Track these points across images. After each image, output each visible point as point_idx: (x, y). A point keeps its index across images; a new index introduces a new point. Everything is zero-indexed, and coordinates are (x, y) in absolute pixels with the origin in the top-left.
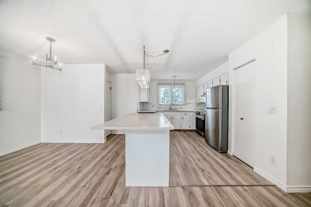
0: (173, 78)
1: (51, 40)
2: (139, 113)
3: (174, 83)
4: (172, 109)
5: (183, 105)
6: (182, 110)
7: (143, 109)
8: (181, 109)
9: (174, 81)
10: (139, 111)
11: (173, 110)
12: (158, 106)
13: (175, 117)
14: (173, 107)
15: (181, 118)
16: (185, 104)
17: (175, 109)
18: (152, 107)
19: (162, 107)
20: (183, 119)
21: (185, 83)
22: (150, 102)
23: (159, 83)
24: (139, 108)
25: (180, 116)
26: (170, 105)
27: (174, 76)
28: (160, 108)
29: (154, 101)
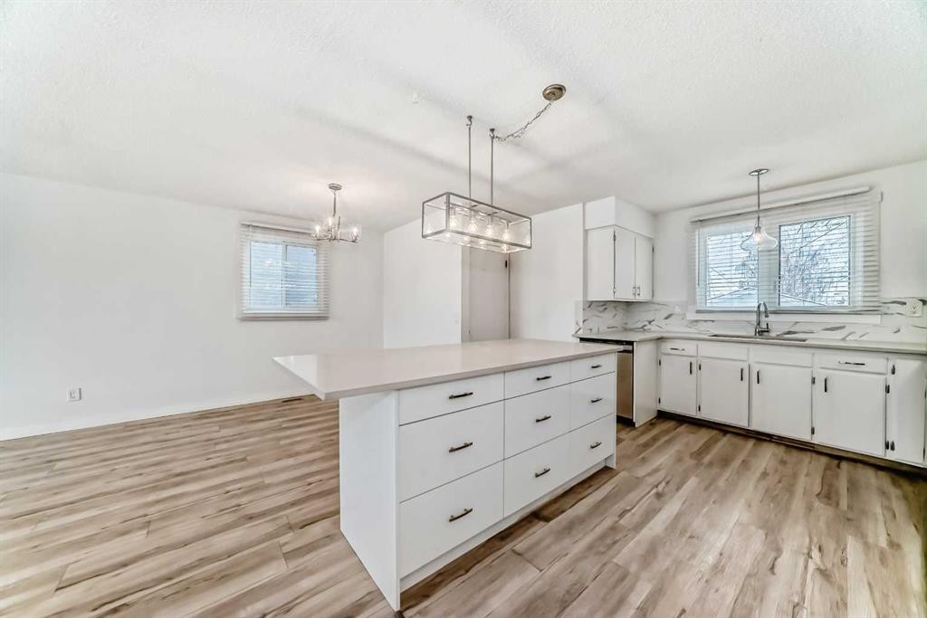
0: (751, 184)
1: (335, 188)
2: (582, 340)
3: (756, 208)
4: (773, 334)
5: (856, 313)
6: (844, 339)
7: (630, 326)
8: (838, 335)
9: (754, 199)
10: (582, 334)
11: (778, 337)
12: (692, 316)
13: (767, 372)
14: (778, 324)
15: (813, 381)
16: (877, 304)
17: (789, 333)
18: (666, 318)
19: (713, 321)
20: (826, 391)
21: (871, 189)
22: (657, 299)
23: (697, 219)
24: (584, 321)
25: (810, 370)
26: (759, 313)
27: (756, 171)
28: (702, 327)
29: (672, 294)
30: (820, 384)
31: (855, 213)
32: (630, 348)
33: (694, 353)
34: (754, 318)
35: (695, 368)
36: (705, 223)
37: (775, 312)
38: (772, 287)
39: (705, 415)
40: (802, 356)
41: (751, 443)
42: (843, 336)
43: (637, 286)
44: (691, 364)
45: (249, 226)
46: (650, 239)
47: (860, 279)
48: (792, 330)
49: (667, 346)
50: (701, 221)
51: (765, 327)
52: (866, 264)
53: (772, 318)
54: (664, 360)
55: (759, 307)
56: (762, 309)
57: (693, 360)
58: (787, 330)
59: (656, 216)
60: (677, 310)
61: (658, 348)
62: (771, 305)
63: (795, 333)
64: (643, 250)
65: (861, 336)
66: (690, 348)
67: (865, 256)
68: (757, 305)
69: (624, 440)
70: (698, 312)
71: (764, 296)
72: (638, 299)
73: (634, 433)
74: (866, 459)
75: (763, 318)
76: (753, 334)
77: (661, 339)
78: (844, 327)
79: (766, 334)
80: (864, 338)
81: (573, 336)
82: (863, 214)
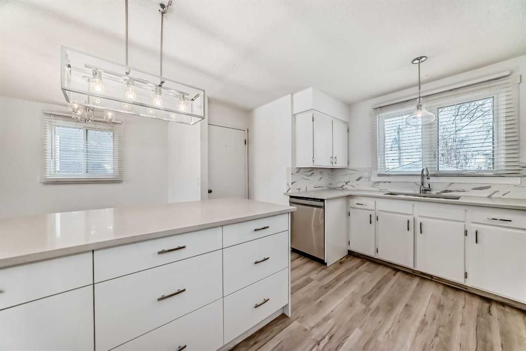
2: (292, 197)
4: (434, 193)
5: (499, 176)
6: (489, 197)
8: (485, 193)
10: (291, 193)
11: (437, 196)
12: (375, 179)
13: (428, 225)
14: (437, 185)
15: (466, 233)
16: (518, 168)
17: (446, 191)
18: (358, 180)
19: (389, 182)
20: (477, 243)
21: (511, 73)
22: (351, 167)
23: (377, 106)
24: (292, 183)
25: (463, 224)
26: (422, 176)
27: (417, 59)
28: (382, 186)
29: (361, 163)
30: (471, 236)
31: (498, 94)
32: (321, 204)
33: (373, 208)
34: (419, 180)
35: (373, 219)
36: (383, 109)
37: (435, 176)
38: (433, 156)
39: (381, 256)
40: (456, 213)
41: (416, 281)
42: (489, 195)
43: (334, 156)
44: (371, 216)
45: (50, 114)
46: (345, 123)
47: (503, 148)
48: (449, 189)
49: (354, 202)
50: (381, 107)
51: (428, 186)
52: (507, 135)
53: (432, 180)
54: (352, 211)
55: (423, 171)
56: (425, 173)
57: (373, 213)
58: (444, 189)
59: (350, 106)
60: (366, 174)
61: (348, 202)
62: (433, 170)
63: (450, 191)
64: (340, 129)
65: (504, 195)
66: (370, 203)
67: (506, 129)
68: (421, 170)
69: (313, 280)
70: (379, 175)
71: (426, 163)
72: (335, 166)
73: (324, 272)
74: (514, 304)
75: (426, 180)
76: (418, 192)
77: (349, 197)
78: (490, 187)
79: (428, 192)
80: (506, 196)
81: (284, 194)
82: (505, 94)
